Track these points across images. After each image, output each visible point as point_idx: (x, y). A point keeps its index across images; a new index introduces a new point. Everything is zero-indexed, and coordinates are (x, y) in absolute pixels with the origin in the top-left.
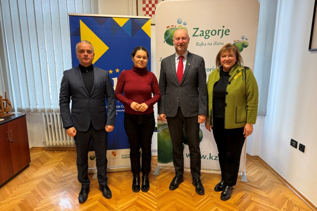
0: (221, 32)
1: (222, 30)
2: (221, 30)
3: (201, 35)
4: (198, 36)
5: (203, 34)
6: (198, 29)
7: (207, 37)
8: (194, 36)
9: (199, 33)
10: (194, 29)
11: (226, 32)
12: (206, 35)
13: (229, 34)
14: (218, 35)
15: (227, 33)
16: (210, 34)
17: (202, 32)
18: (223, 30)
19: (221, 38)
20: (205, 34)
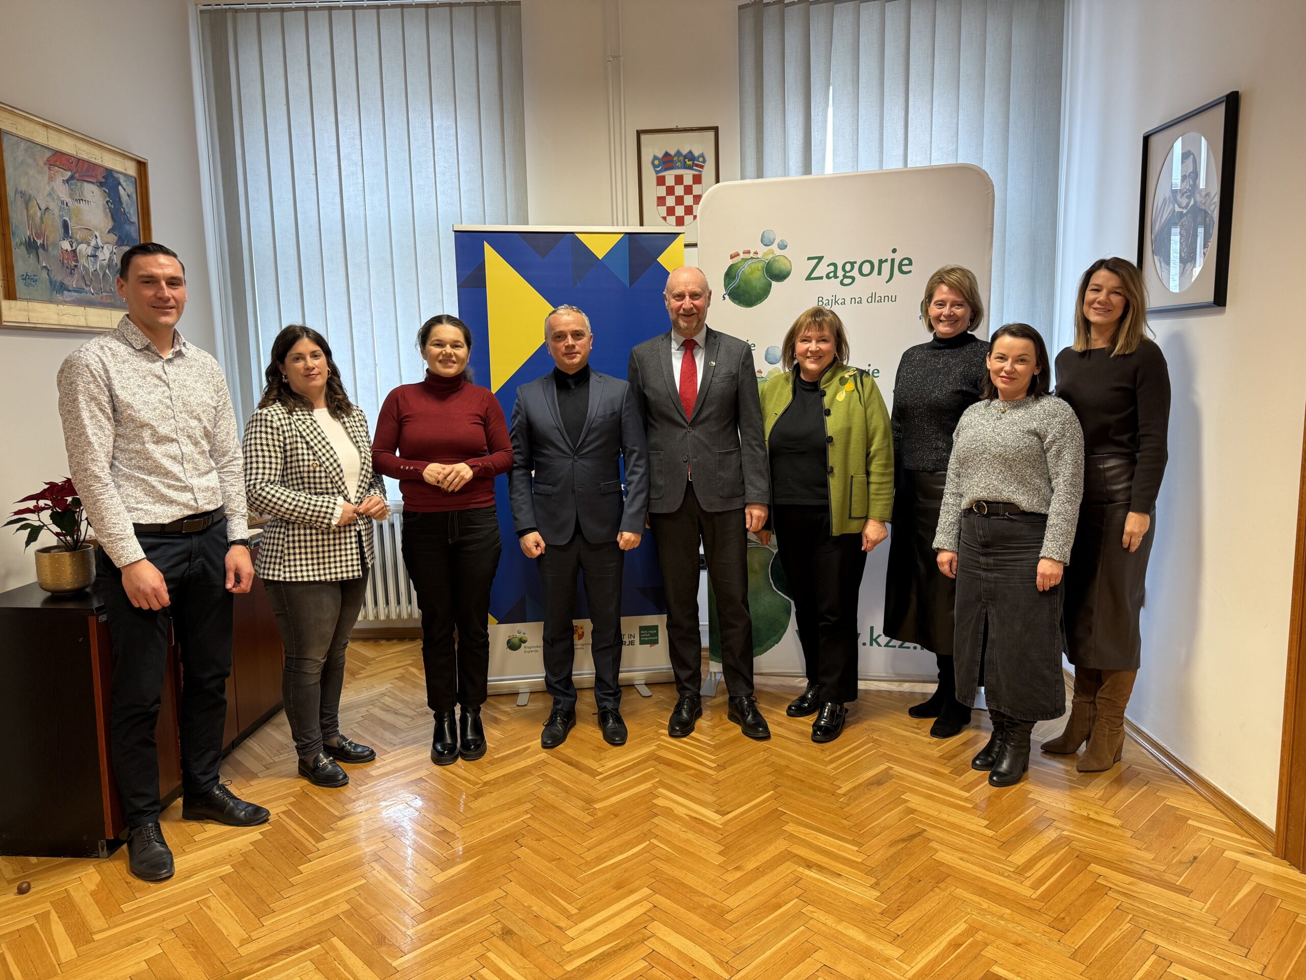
0: (886, 267)
1: (889, 261)
2: (886, 261)
3: (832, 275)
4: (821, 278)
5: (835, 272)
6: (820, 259)
7: (847, 281)
8: (809, 278)
9: (822, 270)
10: (809, 259)
11: (900, 265)
12: (845, 277)
13: (910, 272)
14: (879, 273)
15: (905, 269)
16: (855, 273)
17: (832, 268)
18: (893, 260)
19: (887, 282)
20: (840, 273)
